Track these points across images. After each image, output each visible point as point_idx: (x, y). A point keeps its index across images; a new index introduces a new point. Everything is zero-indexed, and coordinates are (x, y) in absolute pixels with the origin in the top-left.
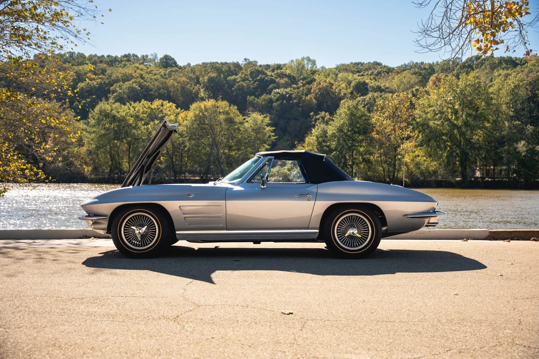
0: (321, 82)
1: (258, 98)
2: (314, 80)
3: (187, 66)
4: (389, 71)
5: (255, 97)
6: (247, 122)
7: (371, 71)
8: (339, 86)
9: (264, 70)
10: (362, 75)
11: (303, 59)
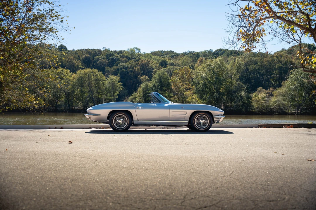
0: (144, 60)
1: (111, 68)
2: (140, 59)
3: (72, 50)
4: (178, 55)
5: (110, 67)
6: (107, 80)
7: (168, 55)
8: (153, 62)
9: (114, 53)
10: (164, 57)
11: (134, 48)
